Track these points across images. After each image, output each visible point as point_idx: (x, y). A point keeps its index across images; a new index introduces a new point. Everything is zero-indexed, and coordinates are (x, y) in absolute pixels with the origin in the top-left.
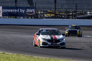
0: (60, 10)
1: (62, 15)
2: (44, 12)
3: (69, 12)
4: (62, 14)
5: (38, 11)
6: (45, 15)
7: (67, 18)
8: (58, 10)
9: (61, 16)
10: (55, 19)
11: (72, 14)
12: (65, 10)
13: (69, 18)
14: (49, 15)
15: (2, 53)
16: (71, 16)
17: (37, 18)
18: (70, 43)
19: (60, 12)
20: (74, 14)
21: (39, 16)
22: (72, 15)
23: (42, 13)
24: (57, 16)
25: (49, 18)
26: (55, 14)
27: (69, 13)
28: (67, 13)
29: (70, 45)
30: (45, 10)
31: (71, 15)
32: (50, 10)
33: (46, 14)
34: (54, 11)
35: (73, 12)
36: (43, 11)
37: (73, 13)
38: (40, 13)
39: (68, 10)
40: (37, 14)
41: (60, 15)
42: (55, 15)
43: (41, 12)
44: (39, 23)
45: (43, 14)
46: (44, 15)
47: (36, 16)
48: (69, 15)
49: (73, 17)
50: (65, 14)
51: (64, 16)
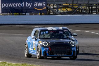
0: (79, 2)
1: (82, 10)
3: (92, 5)
4: (82, 8)
5: (49, 5)
6: (60, 11)
7: (89, 13)
8: (76, 2)
9: (81, 11)
10: (73, 14)
11: (95, 7)
12: (86, 2)
13: (92, 13)
14: (65, 9)
15: (3, 63)
17: (49, 14)
18: (93, 47)
19: (80, 5)
20: (98, 7)
21: (51, 11)
22: (96, 9)
23: (55, 7)
24: (75, 11)
25: (64, 13)
26: (73, 8)
27: (91, 7)
28: (89, 7)
29: (94, 50)
30: (60, 3)
31: (94, 9)
32: (66, 4)
33: (61, 8)
34: (71, 5)
35: (97, 5)
36: (57, 5)
37: (97, 7)
38: (52, 7)
39: (91, 3)
40: (48, 9)
41: (79, 9)
42: (73, 10)
43: (54, 5)
44: (51, 21)
45: (57, 9)
46: (58, 11)
47: (47, 12)
48: (92, 9)
49: (98, 11)
50: (86, 8)
51: (85, 10)
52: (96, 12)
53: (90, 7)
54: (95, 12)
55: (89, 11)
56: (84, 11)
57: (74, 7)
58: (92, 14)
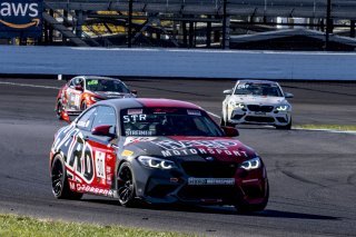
1: (159, 32)
2: (80, 15)
3: (193, 18)
4: (159, 25)
5: (52, 12)
6: (87, 32)
7: (184, 45)
8: (141, 6)
9: (158, 36)
10: (129, 47)
11: (205, 25)
12: (176, 8)
13: (192, 46)
14: (103, 28)
16: (202, 35)
19: (154, 15)
20: (213, 24)
21: (58, 33)
22: (206, 31)
23: (70, 18)
24: (138, 34)
25: (101, 42)
26: (131, 26)
27: (191, 23)
28: (184, 23)
30: (86, 6)
31: (202, 31)
32: (109, 9)
33: (89, 23)
34: (126, 13)
35: (209, 16)
36: (77, 12)
37: (209, 23)
38: (60, 20)
39: (189, 9)
40: (48, 26)
41: (151, 30)
42: (129, 31)
43: (66, 15)
45: (77, 25)
46: (79, 32)
47: (43, 35)
48: (194, 32)
49: (212, 38)
50: (175, 27)
51: (170, 33)
52: (208, 42)
53: (188, 25)
54: (202, 42)
55: (185, 38)
56: (167, 37)
57: (134, 21)
58: (195, 47)
